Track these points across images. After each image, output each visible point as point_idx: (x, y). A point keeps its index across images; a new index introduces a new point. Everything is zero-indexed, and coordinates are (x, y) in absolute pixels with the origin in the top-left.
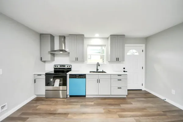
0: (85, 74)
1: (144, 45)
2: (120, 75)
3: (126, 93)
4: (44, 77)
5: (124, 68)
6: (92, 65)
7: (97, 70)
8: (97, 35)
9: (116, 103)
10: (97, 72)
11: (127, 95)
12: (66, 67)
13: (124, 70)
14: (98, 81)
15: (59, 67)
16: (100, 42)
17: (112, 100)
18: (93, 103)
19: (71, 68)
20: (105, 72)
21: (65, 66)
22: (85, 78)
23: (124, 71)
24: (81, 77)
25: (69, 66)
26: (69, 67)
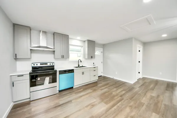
1: (102, 49)
3: (97, 78)
5: (94, 63)
6: (74, 62)
7: (79, 65)
8: (79, 38)
9: (93, 86)
10: (79, 67)
11: (98, 80)
12: (49, 65)
13: (94, 64)
14: (83, 73)
15: (39, 65)
16: (79, 43)
17: (91, 85)
18: (82, 90)
19: (54, 66)
20: (84, 67)
21: (47, 64)
22: (73, 72)
24: (70, 72)
25: (51, 63)
26: (51, 65)
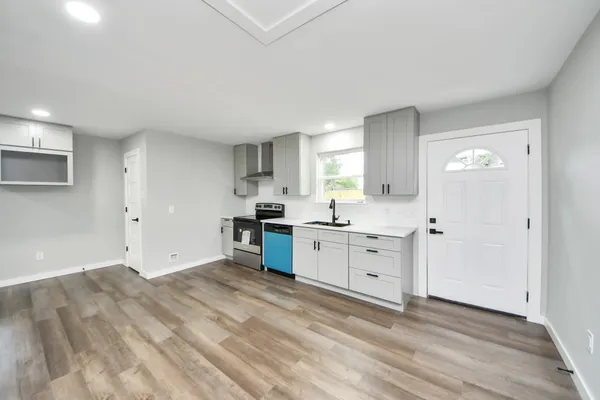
0: (291, 226)
1: (535, 125)
2: (374, 237)
4: (232, 224)
5: (433, 221)
7: (334, 219)
10: (334, 224)
12: (273, 209)
13: (433, 226)
14: (317, 246)
15: (263, 208)
19: (281, 212)
21: (271, 207)
22: (290, 233)
23: (433, 231)
24: (284, 231)
25: (279, 208)
26: (277, 210)
